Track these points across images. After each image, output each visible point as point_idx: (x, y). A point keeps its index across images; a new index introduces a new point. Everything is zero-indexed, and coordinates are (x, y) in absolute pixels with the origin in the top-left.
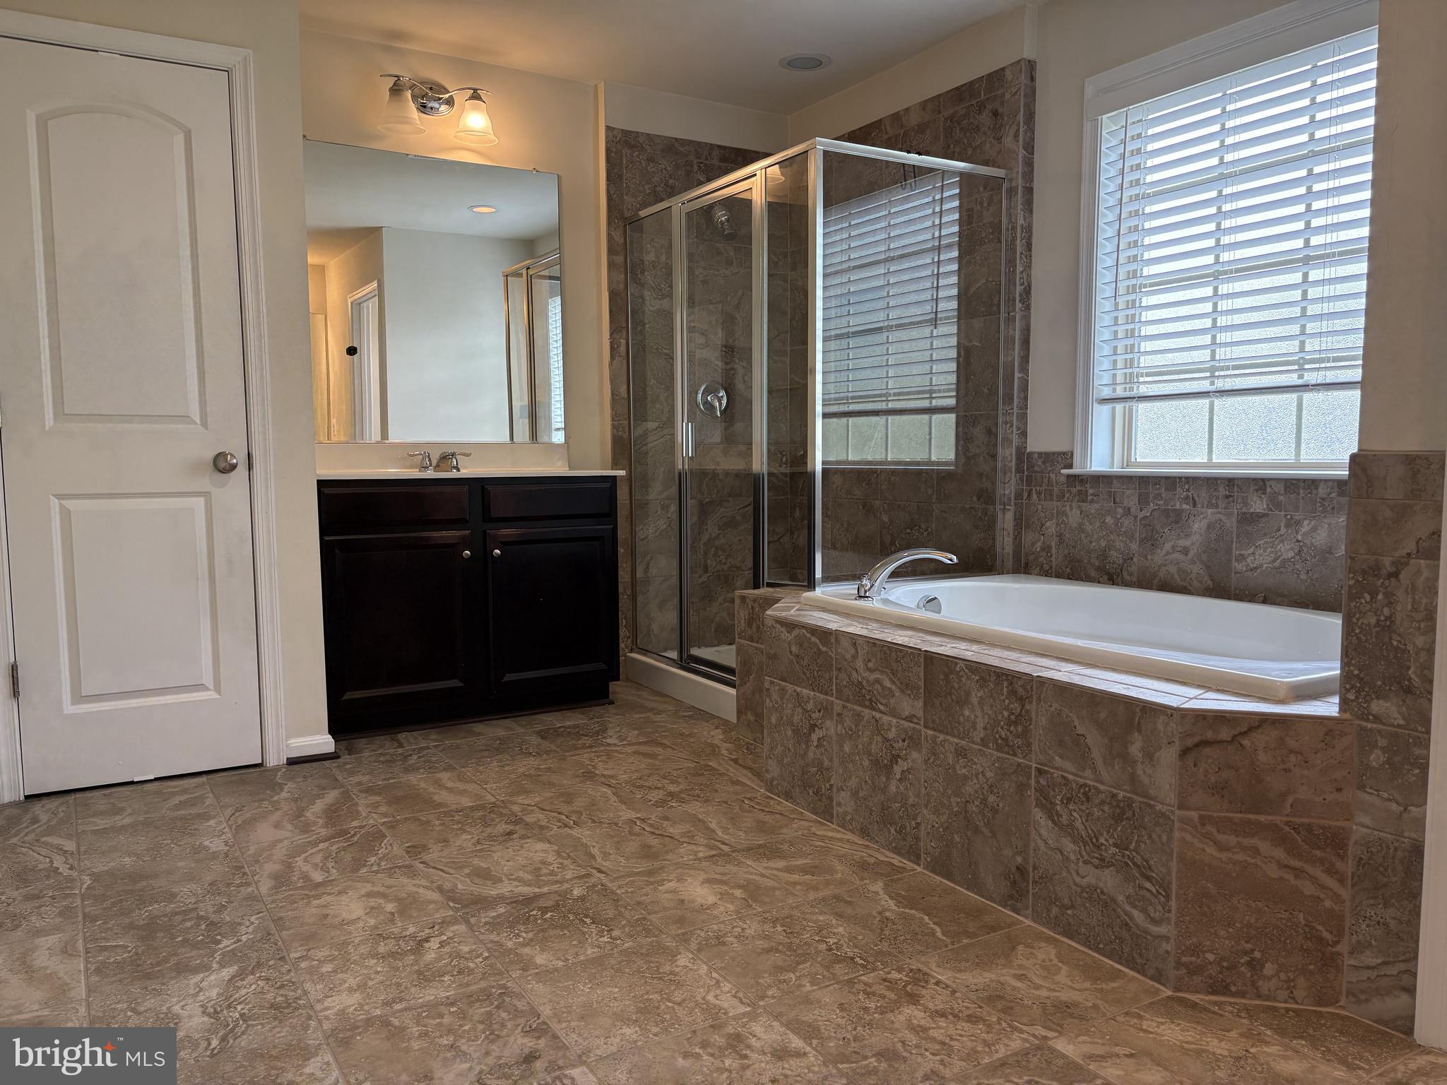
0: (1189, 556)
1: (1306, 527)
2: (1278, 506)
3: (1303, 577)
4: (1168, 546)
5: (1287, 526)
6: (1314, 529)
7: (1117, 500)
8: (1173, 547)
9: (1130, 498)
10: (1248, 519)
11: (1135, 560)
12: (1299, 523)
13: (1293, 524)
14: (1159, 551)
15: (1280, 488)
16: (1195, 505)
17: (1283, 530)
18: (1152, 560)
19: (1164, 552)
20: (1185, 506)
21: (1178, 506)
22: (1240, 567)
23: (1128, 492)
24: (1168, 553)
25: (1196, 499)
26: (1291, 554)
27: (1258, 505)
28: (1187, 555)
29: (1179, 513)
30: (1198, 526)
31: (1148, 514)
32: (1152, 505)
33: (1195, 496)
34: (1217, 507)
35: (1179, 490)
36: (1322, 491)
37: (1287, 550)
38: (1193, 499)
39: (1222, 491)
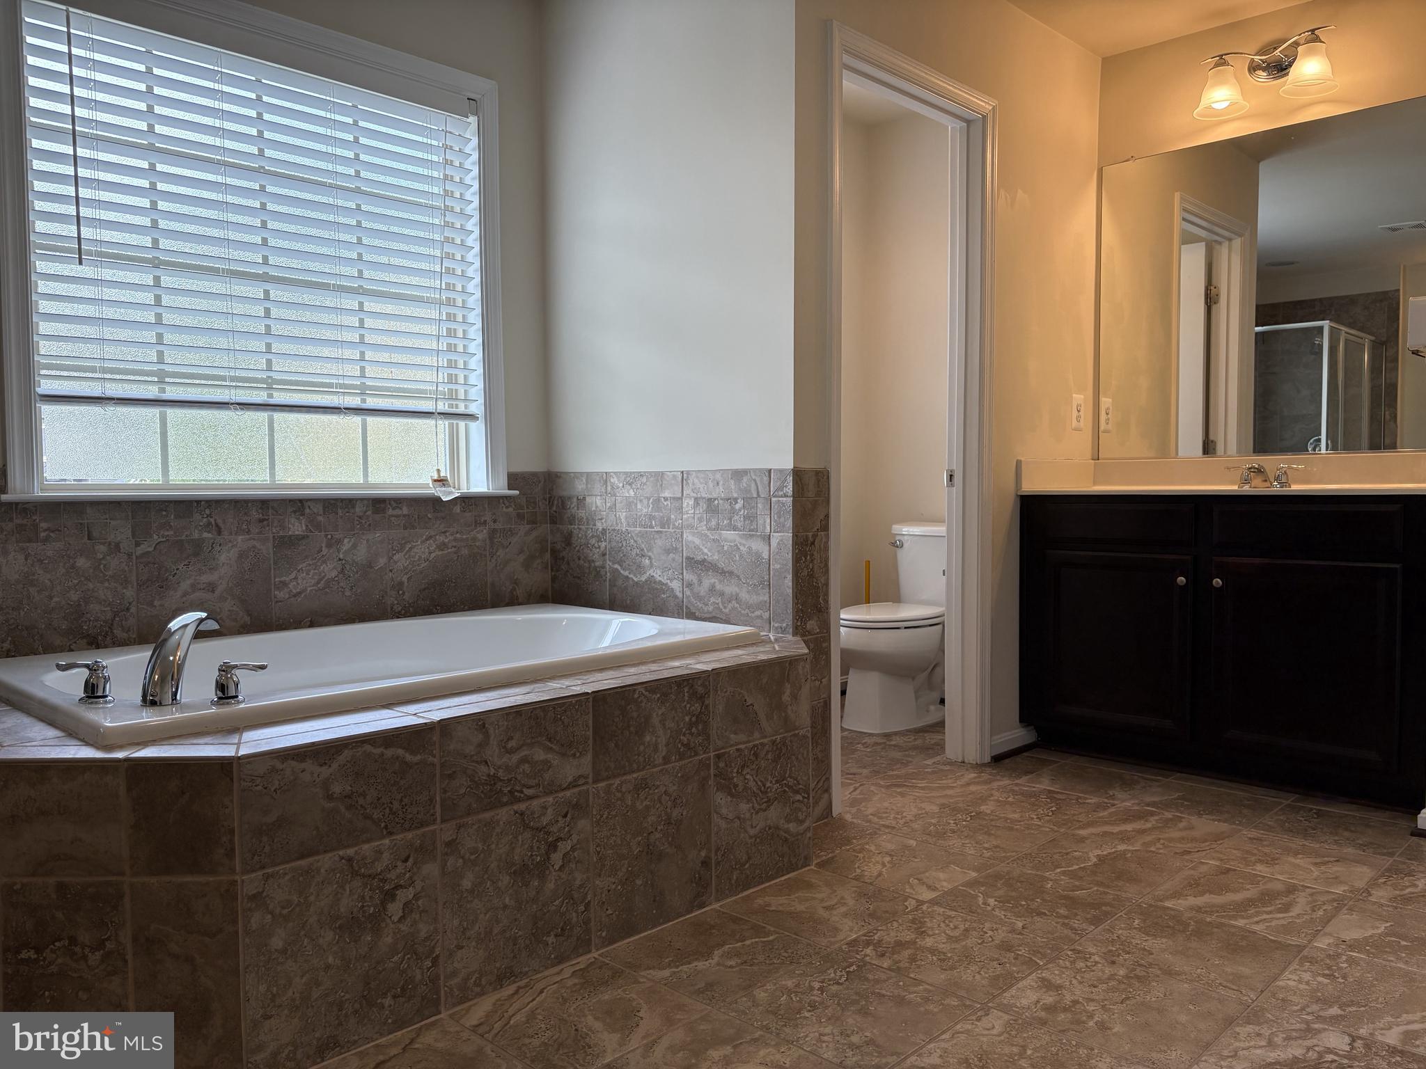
0: (216, 592)
1: (347, 544)
2: (318, 527)
3: (348, 593)
4: (185, 585)
5: (329, 546)
6: (354, 546)
7: (95, 534)
8: (193, 586)
9: (121, 532)
10: (286, 543)
11: (133, 610)
12: (339, 542)
13: (334, 543)
14: (172, 593)
15: (318, 508)
16: (219, 532)
17: (325, 551)
18: (162, 605)
19: (179, 593)
20: (205, 535)
21: (196, 535)
22: (281, 595)
23: (113, 523)
24: (185, 594)
25: (221, 525)
26: (334, 573)
27: (297, 527)
28: (213, 591)
29: (198, 545)
30: (226, 557)
31: (151, 549)
32: (155, 537)
33: (220, 522)
34: (249, 532)
35: (197, 516)
36: (359, 509)
37: (330, 570)
38: (217, 525)
39: (255, 514)
